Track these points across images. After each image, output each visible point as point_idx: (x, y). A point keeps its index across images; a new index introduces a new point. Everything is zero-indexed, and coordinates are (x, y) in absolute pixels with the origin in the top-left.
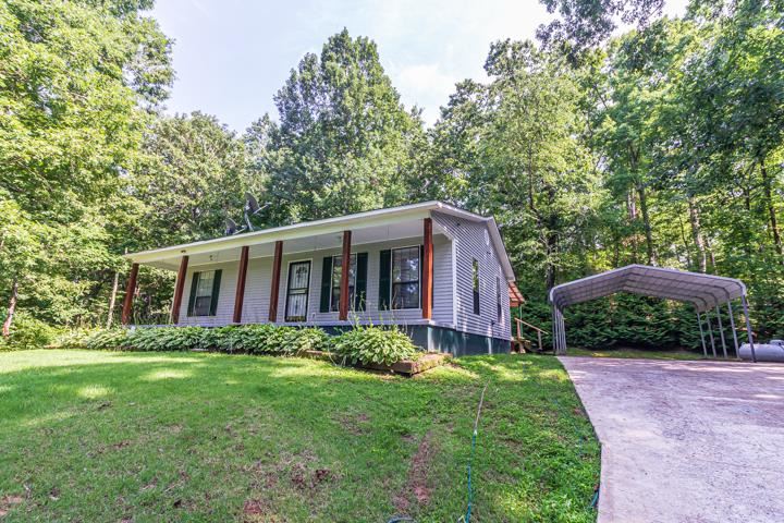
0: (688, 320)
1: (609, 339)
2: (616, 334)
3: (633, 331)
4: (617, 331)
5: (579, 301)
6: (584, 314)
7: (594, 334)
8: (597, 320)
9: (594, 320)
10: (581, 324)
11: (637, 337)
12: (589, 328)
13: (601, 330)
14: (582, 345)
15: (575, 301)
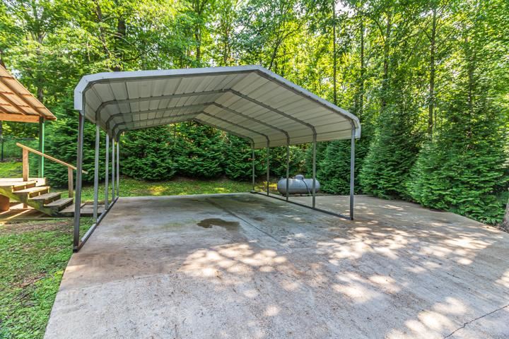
0: (234, 153)
1: (169, 170)
2: (176, 164)
3: (192, 162)
4: (177, 161)
5: (143, 125)
6: (146, 143)
7: (154, 165)
8: (158, 150)
9: (156, 150)
10: (140, 153)
11: (195, 169)
12: (151, 158)
13: (163, 161)
14: (139, 176)
15: (137, 125)
